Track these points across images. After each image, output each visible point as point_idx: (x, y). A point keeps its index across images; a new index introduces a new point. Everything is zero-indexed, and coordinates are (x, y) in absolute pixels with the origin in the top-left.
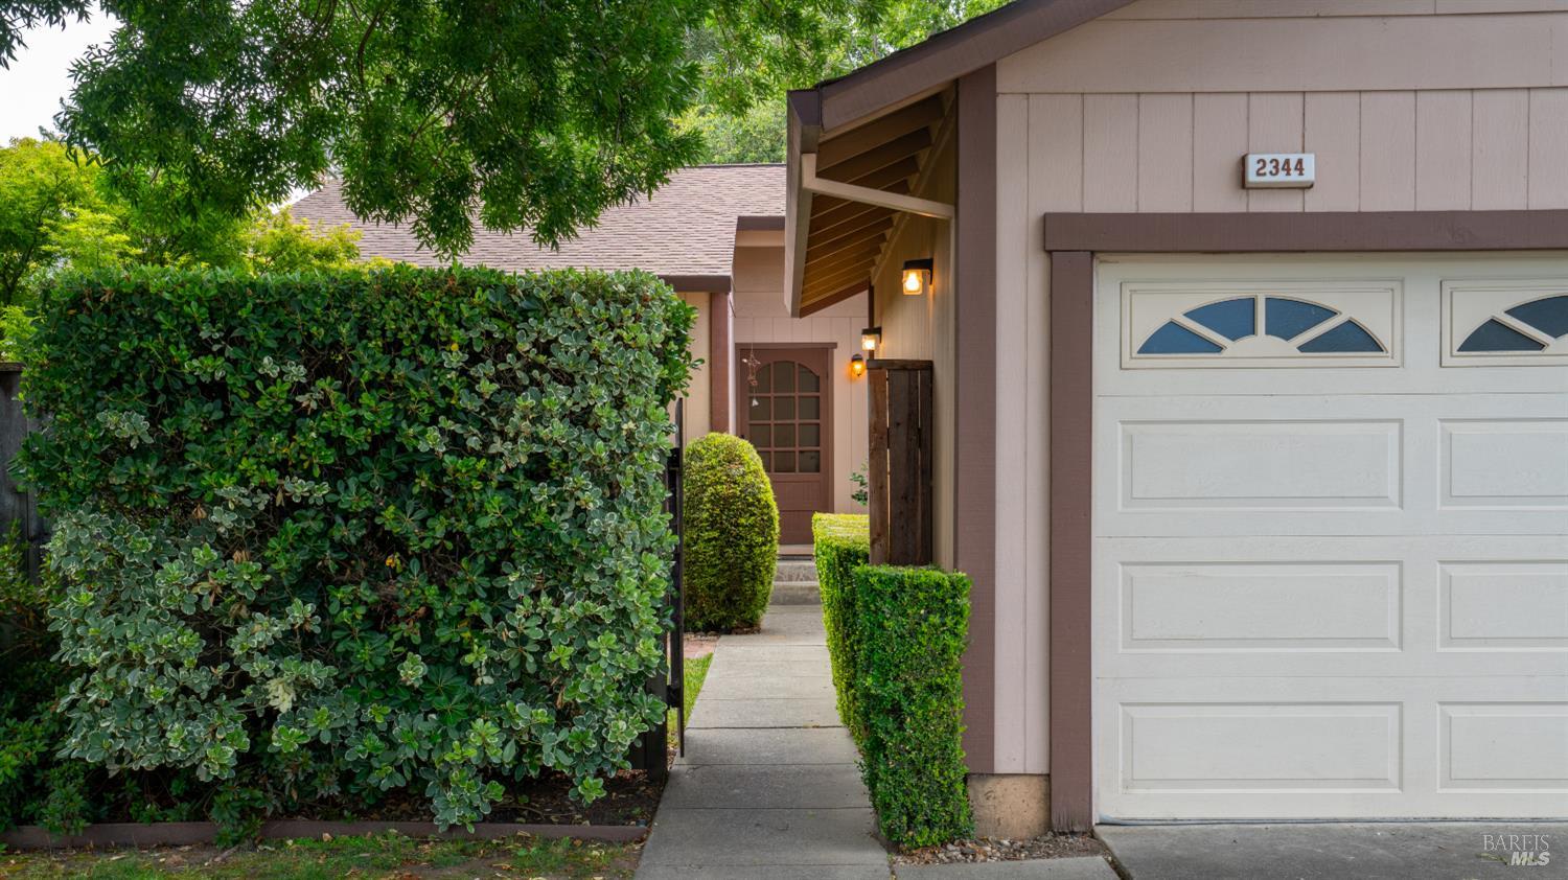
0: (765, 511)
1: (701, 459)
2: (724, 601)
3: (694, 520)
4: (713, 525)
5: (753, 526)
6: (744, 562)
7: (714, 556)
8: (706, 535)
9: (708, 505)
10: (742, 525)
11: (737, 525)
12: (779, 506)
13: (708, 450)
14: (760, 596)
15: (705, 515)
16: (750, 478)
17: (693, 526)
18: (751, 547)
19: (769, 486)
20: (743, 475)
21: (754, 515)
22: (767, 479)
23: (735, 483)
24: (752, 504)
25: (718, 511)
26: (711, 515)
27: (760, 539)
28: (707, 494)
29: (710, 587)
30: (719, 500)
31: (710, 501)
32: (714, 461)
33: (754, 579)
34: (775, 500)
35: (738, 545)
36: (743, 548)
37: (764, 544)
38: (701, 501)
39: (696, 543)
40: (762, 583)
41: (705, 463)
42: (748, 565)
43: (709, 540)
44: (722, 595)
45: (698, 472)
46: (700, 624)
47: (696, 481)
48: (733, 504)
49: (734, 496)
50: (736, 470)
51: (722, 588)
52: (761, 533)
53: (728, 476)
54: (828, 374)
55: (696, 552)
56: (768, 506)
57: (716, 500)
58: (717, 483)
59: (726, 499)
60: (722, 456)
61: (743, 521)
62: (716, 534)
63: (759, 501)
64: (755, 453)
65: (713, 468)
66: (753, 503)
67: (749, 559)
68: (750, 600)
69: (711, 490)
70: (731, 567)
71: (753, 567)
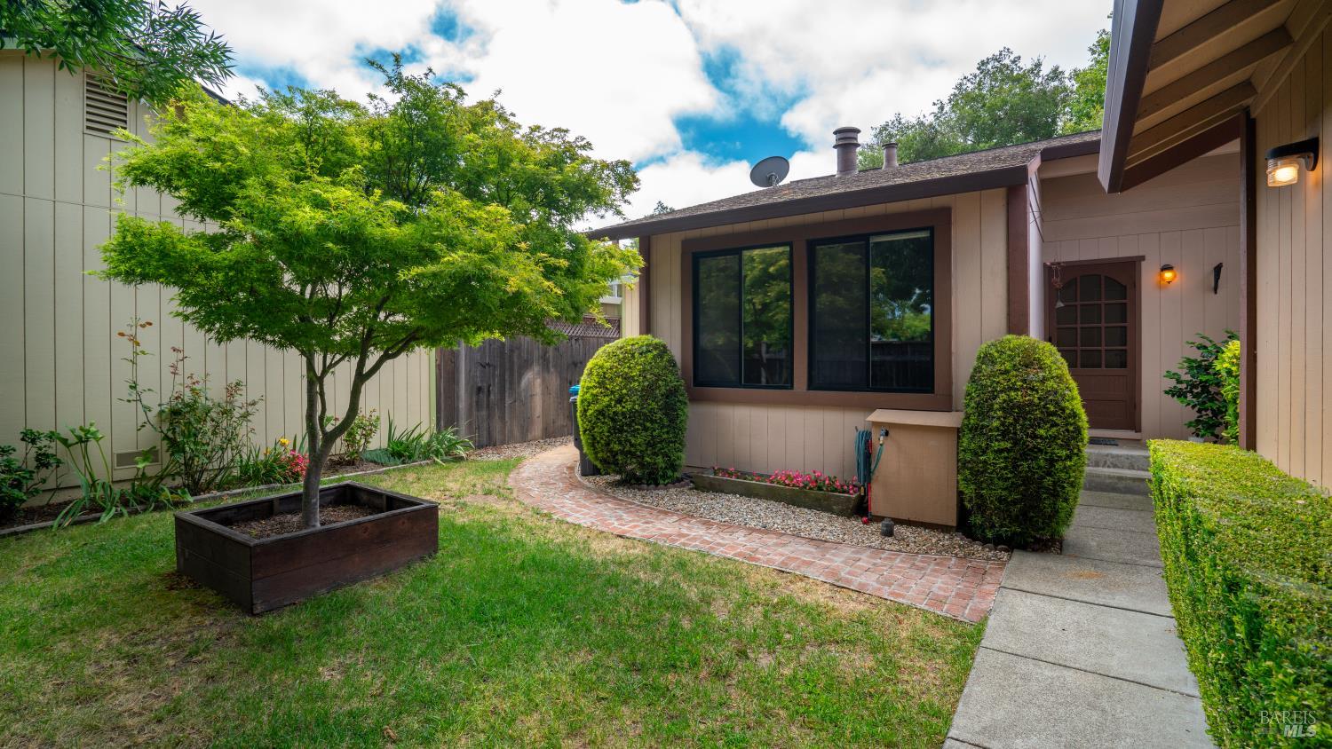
0: (1071, 421)
1: (993, 363)
2: (1017, 516)
3: (983, 427)
4: (1004, 434)
5: (1055, 438)
6: (1042, 478)
7: (1005, 468)
8: (996, 445)
9: (1000, 413)
10: (1041, 437)
11: (1035, 437)
12: (1088, 413)
13: (1001, 353)
14: (1062, 515)
15: (996, 423)
16: (1051, 384)
17: (982, 434)
18: (1052, 462)
19: (1076, 392)
20: (1043, 381)
21: (1057, 425)
22: (1073, 384)
23: (1032, 389)
24: (1054, 414)
25: (1011, 420)
26: (1003, 424)
27: (1064, 453)
28: (998, 400)
29: (1000, 500)
30: (1012, 408)
31: (1002, 409)
32: (1008, 366)
33: (1055, 495)
34: (1084, 406)
35: (1036, 458)
36: (1042, 463)
37: (1069, 457)
38: (991, 408)
39: (984, 452)
40: (1066, 500)
41: (997, 367)
42: (1048, 481)
43: (1000, 451)
44: (1015, 510)
45: (989, 377)
46: (990, 535)
47: (986, 386)
48: (1029, 413)
49: (1031, 403)
50: (1034, 375)
51: (1015, 502)
52: (1066, 446)
53: (1024, 381)
54: (1135, 284)
55: (985, 462)
56: (1074, 415)
57: (1008, 408)
58: (1011, 389)
59: (1020, 406)
60: (1018, 359)
61: (1042, 432)
62: (1008, 445)
63: (1063, 409)
64: (1058, 356)
65: (1006, 372)
66: (1053, 410)
67: (1049, 474)
68: (1050, 517)
69: (1003, 396)
70: (1027, 481)
71: (1055, 483)
